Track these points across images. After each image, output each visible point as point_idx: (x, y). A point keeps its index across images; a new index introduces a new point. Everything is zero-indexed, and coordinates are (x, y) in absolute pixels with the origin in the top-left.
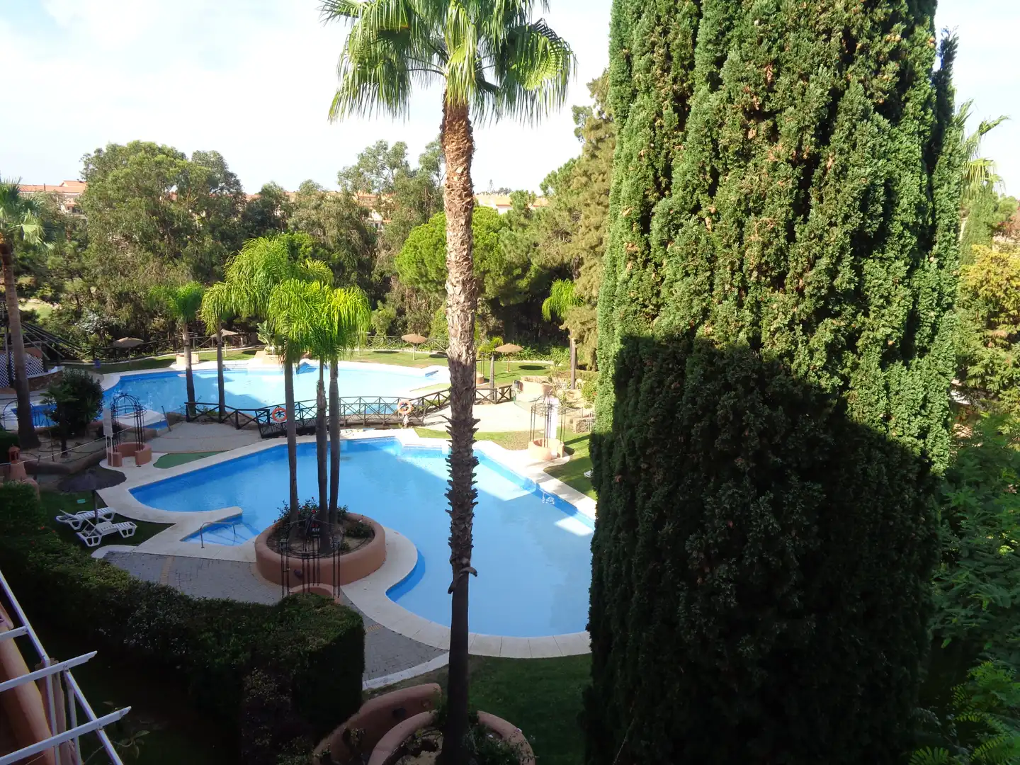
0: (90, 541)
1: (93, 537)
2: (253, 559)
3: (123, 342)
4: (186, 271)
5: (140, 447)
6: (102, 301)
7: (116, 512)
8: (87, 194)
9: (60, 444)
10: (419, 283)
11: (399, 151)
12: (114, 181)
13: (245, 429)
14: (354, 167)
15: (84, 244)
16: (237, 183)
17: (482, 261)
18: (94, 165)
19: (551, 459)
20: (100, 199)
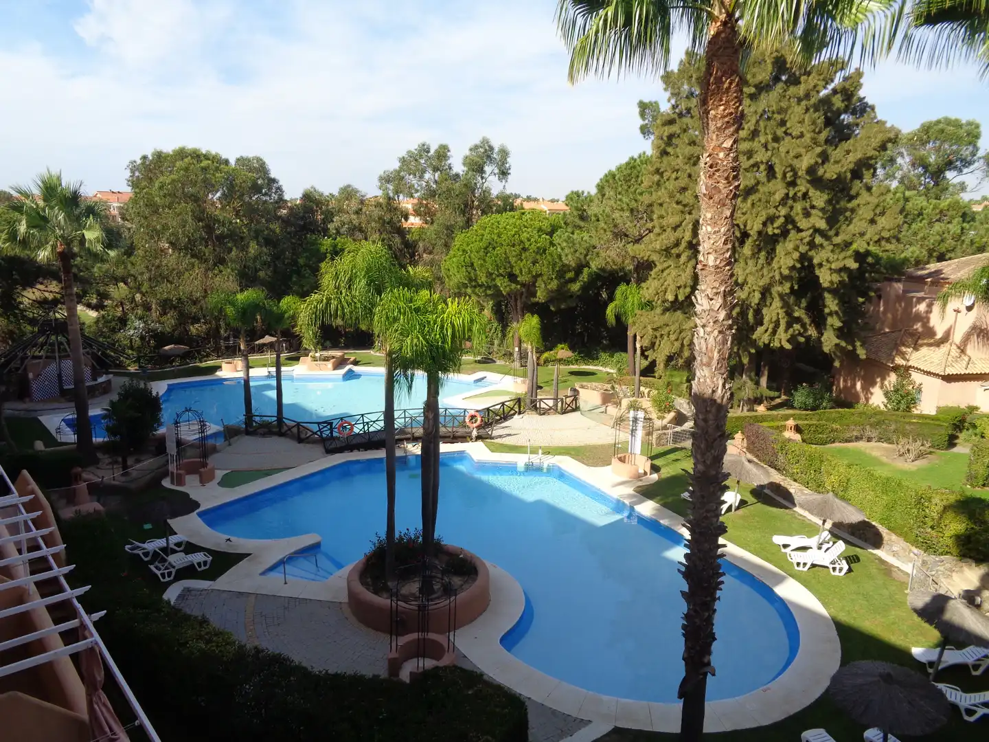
0: (163, 575)
1: (166, 571)
2: (344, 598)
3: (171, 349)
4: (231, 277)
5: (205, 465)
6: (147, 308)
7: (187, 539)
8: (134, 201)
9: (120, 459)
10: (467, 287)
11: (443, 153)
12: (161, 188)
13: (308, 443)
14: (395, 171)
15: (130, 251)
16: (279, 189)
17: (534, 264)
18: (140, 172)
19: (639, 477)
20: (147, 205)
